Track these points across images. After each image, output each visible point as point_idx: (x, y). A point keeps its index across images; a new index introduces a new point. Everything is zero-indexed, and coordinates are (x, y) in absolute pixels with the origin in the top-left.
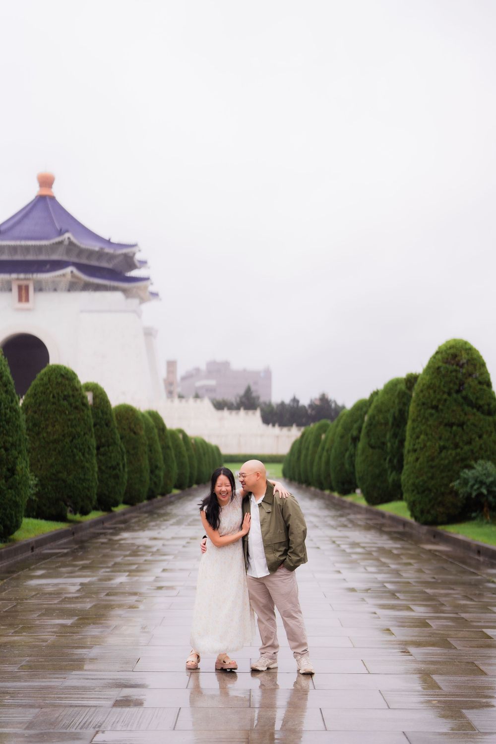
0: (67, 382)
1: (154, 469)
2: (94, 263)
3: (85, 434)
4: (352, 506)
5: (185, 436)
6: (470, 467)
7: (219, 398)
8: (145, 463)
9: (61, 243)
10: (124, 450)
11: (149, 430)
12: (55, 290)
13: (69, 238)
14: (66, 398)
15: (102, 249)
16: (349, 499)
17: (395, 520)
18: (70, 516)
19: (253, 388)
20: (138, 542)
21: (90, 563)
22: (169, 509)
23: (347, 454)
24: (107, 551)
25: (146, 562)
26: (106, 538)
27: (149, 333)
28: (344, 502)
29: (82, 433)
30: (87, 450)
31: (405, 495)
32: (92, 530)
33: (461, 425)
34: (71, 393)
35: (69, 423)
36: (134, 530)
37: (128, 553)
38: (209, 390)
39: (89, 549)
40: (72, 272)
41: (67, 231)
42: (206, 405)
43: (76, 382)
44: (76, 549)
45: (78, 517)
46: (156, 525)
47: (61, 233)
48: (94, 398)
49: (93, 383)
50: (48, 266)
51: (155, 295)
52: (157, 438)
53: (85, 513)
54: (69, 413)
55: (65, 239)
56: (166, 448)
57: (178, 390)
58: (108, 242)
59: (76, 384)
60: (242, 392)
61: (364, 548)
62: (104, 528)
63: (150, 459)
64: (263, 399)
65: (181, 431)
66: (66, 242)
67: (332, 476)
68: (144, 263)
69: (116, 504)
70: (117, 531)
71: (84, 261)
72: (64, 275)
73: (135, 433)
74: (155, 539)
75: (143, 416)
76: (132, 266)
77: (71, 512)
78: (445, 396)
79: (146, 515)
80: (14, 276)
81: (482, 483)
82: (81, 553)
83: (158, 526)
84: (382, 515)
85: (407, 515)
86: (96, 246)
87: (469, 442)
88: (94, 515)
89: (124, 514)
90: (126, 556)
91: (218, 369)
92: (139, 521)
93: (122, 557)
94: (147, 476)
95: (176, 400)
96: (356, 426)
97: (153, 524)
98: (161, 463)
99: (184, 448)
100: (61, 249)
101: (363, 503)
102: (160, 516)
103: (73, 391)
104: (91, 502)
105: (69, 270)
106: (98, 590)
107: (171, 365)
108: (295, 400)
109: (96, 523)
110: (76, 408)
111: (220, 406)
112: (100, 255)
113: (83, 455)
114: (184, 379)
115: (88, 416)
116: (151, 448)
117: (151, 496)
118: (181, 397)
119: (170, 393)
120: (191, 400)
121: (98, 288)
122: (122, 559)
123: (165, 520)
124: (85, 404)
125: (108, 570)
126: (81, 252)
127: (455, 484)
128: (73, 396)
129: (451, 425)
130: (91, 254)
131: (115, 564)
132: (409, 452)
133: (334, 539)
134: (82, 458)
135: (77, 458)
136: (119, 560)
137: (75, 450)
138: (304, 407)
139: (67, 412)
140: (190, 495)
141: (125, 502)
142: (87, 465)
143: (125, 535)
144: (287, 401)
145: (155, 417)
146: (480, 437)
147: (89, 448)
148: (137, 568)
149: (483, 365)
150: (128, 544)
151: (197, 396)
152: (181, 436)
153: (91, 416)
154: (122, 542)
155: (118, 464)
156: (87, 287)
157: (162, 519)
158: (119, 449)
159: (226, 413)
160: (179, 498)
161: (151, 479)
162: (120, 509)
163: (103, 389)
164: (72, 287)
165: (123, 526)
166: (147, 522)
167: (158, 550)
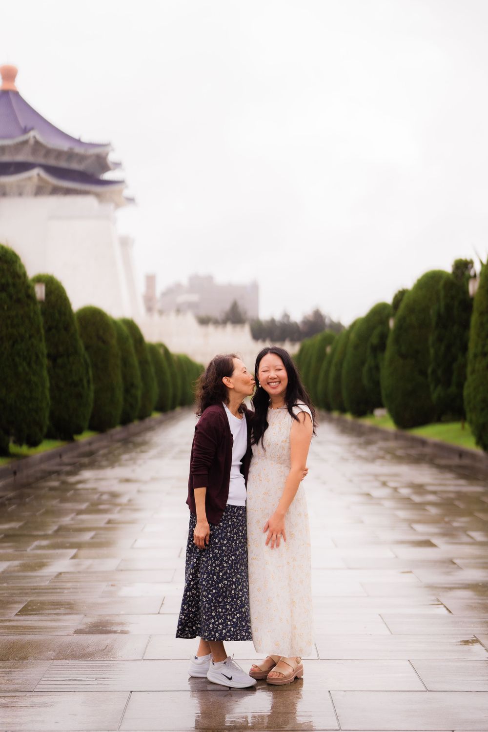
0: (5, 267)
1: (129, 388)
2: (63, 164)
3: (30, 337)
4: (374, 430)
5: (166, 351)
7: (203, 313)
8: (118, 379)
9: (25, 142)
10: (88, 360)
11: (122, 339)
12: (20, 194)
13: (35, 137)
14: (3, 288)
15: (71, 149)
16: (367, 422)
17: (443, 449)
18: (13, 448)
19: (240, 303)
20: (103, 486)
21: (21, 528)
22: (148, 436)
23: (365, 369)
24: (55, 502)
25: (110, 525)
26: (58, 480)
27: (125, 242)
28: (361, 426)
29: (27, 335)
30: (34, 358)
31: (468, 416)
32: (45, 466)
34: (10, 280)
35: (9, 322)
36: (101, 467)
37: (84, 506)
38: (191, 306)
39: (27, 500)
40: (38, 175)
41: (32, 129)
42: (190, 320)
43: (18, 265)
44: (9, 499)
45: (24, 450)
46: (131, 459)
47: (25, 131)
48: (48, 293)
49: (48, 275)
50: (12, 169)
51: (131, 200)
52: (132, 350)
53: (34, 443)
54: (8, 307)
55: (29, 138)
56: (143, 363)
57: (158, 306)
58: (78, 142)
59: (18, 269)
60: (227, 307)
61: (434, 493)
62: (61, 464)
63: (124, 377)
64: (250, 314)
65: (162, 345)
66: (32, 141)
67: (345, 394)
68: (118, 165)
69: (79, 431)
70: (78, 468)
71: (52, 162)
72: (30, 178)
73: (104, 342)
74: (127, 480)
75: (115, 322)
76: (105, 168)
77: (15, 442)
79: (119, 444)
82: (13, 507)
83: (134, 460)
84: (423, 443)
85: (469, 444)
86: (64, 146)
88: (47, 447)
89: (90, 443)
90: (80, 512)
91: (201, 283)
92: (109, 453)
93: (73, 515)
94: (120, 395)
95: (156, 316)
96: (376, 332)
97: (125, 457)
98: (138, 381)
99: (165, 364)
100: (27, 149)
101: (390, 426)
102: (137, 445)
103: (14, 277)
104: (41, 429)
105: (35, 172)
106: (12, 595)
107: (151, 280)
108: (286, 316)
109: (49, 457)
110: (18, 301)
111: (204, 321)
112: (70, 155)
113: (29, 364)
114: (164, 294)
115: (35, 313)
116: (126, 362)
117: (125, 421)
118: (161, 312)
119: (149, 309)
120: (172, 317)
121: (68, 192)
122: (73, 519)
123: (142, 452)
124: (31, 297)
125: (44, 543)
126: (48, 152)
128: (14, 285)
130: (59, 154)
131: (61, 529)
132: (475, 356)
133: (383, 479)
134: (27, 369)
135: (20, 369)
136: (67, 520)
137: (17, 359)
138: (296, 324)
139: (6, 307)
140: (173, 418)
141: (92, 428)
142: (34, 379)
143: (87, 474)
144: (278, 317)
145: (131, 326)
147: (37, 357)
148: (92, 538)
150: (87, 489)
151: (178, 311)
152: (161, 351)
153: (39, 312)
154: (80, 486)
155: (81, 380)
156: (56, 191)
157: (138, 450)
158: (82, 361)
159: (211, 328)
160: (160, 423)
161: (125, 400)
162: (85, 437)
163: (60, 283)
164: (39, 191)
165: (86, 460)
166: (120, 455)
167: (130, 501)
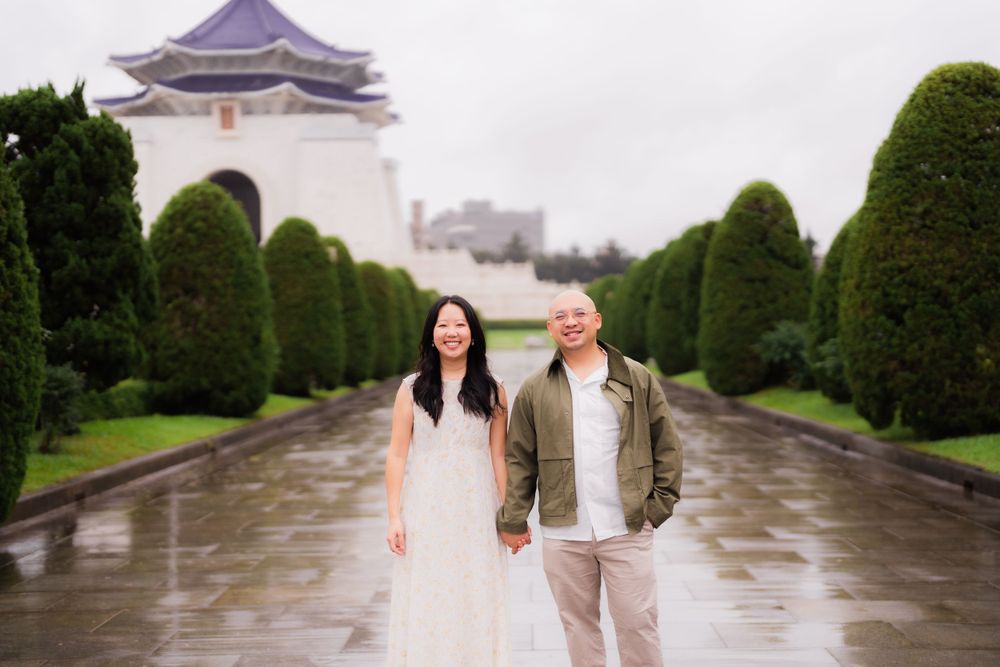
0: (308, 237)
2: (317, 77)
3: (329, 296)
6: (772, 329)
7: (480, 248)
8: (396, 330)
9: (272, 52)
11: (399, 290)
12: (268, 112)
13: (283, 46)
14: (307, 255)
15: (326, 59)
18: (315, 392)
23: (637, 316)
27: (389, 167)
29: (327, 295)
30: (332, 314)
31: (701, 364)
33: (765, 280)
34: (312, 249)
35: (312, 284)
38: (466, 238)
40: (289, 89)
41: (280, 36)
42: (463, 257)
43: (317, 236)
45: (322, 393)
47: (273, 38)
48: (338, 254)
49: (333, 236)
50: (258, 82)
51: (394, 117)
52: (407, 299)
53: (330, 387)
54: (311, 272)
55: (278, 47)
57: (426, 238)
58: (331, 49)
59: (318, 238)
60: (507, 239)
64: (534, 249)
66: (280, 51)
68: (379, 76)
69: (364, 379)
71: (303, 74)
72: (277, 94)
73: (382, 294)
76: (365, 80)
77: (314, 386)
78: (746, 248)
80: (214, 95)
81: (785, 347)
86: (318, 56)
87: (773, 301)
88: (341, 392)
91: (478, 212)
95: (426, 252)
96: (647, 282)
100: (275, 60)
103: (315, 246)
104: (338, 377)
105: (284, 87)
107: (417, 207)
108: (575, 250)
109: (343, 400)
110: (319, 266)
111: (481, 258)
112: (324, 67)
113: (329, 320)
114: (434, 224)
118: (431, 248)
119: (417, 244)
120: (444, 253)
121: (322, 109)
126: (300, 63)
127: (757, 348)
128: (315, 253)
129: (751, 280)
130: (312, 65)
132: (705, 312)
134: (327, 324)
135: (322, 324)
137: (319, 316)
138: (586, 259)
139: (309, 272)
142: (333, 332)
144: (566, 250)
145: (404, 275)
146: (787, 293)
147: (334, 313)
149: (789, 210)
151: (452, 247)
155: (365, 332)
156: (308, 108)
158: (366, 313)
159: (488, 268)
162: (368, 385)
164: (291, 108)
